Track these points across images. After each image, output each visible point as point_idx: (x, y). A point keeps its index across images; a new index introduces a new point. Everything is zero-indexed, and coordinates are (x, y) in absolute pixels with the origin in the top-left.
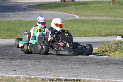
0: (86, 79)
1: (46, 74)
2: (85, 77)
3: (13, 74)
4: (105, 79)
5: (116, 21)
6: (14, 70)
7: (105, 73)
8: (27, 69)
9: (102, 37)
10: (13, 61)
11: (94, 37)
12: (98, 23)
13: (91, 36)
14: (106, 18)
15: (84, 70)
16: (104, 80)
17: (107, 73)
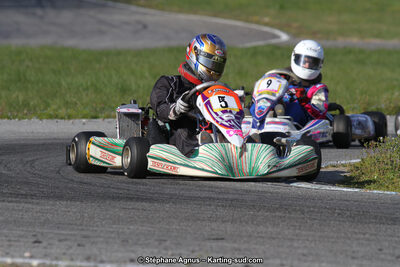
3: (32, 257)
6: (35, 239)
7: (389, 258)
8: (85, 237)
10: (30, 206)
12: (363, 63)
14: (393, 43)
15: (307, 242)
17: (394, 258)
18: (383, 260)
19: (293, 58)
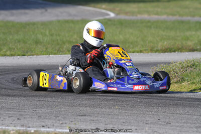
1: (55, 125)
5: (182, 22)
7: (163, 123)
8: (21, 115)
9: (157, 53)
11: (142, 54)
12: (150, 27)
13: (138, 52)
14: (164, 17)
15: (125, 116)
17: (165, 123)
18: (160, 124)
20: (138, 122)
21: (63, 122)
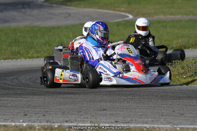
0: (145, 125)
1: (78, 119)
2: (144, 123)
4: (177, 124)
5: (196, 21)
6: (24, 114)
8: (46, 112)
14: (178, 17)
15: (142, 110)
16: (175, 126)
17: (179, 115)
18: (175, 116)
19: (84, 29)
20: (154, 114)
21: (85, 117)
